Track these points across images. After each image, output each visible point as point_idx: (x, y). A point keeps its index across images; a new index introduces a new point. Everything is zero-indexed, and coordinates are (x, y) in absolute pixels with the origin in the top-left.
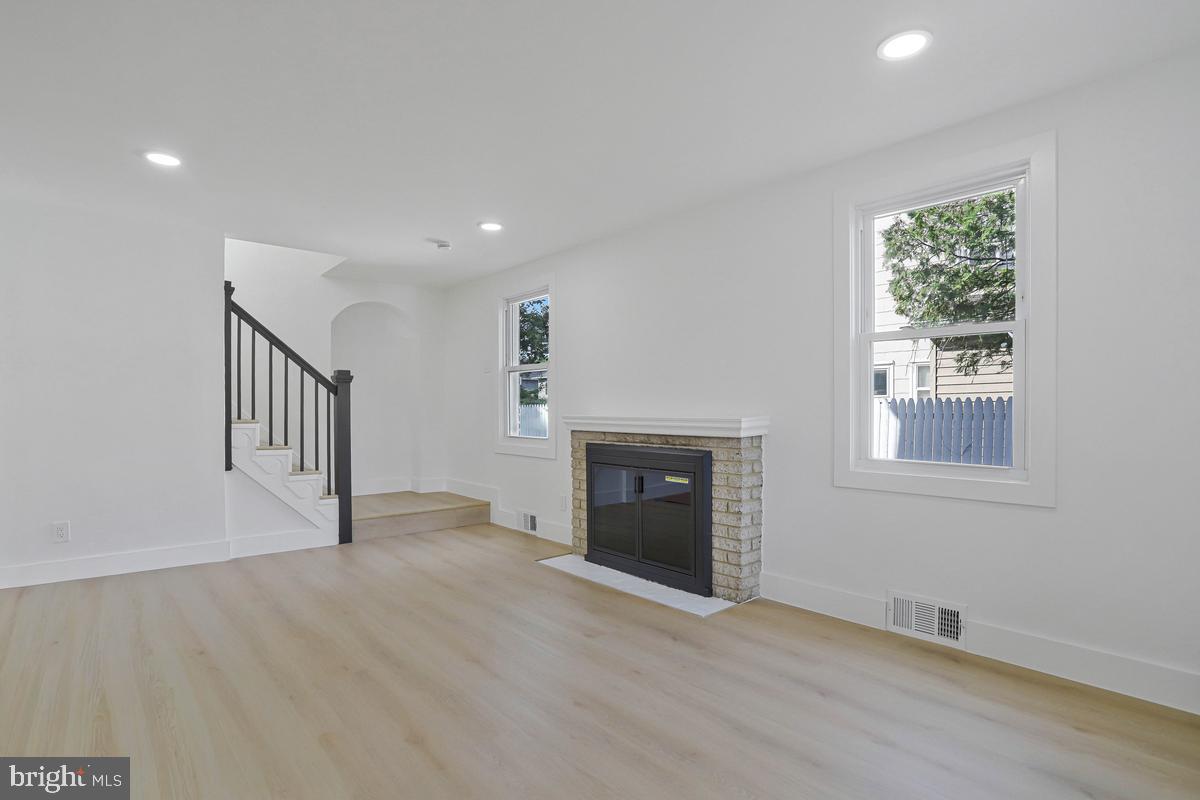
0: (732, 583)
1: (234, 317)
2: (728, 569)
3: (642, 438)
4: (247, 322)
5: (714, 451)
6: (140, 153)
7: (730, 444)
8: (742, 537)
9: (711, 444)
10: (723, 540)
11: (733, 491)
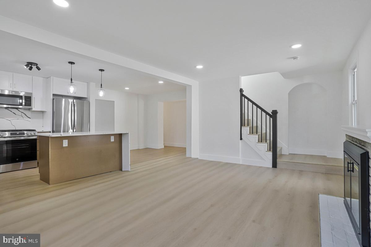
1: (243, 98)
4: (246, 99)
6: (195, 67)
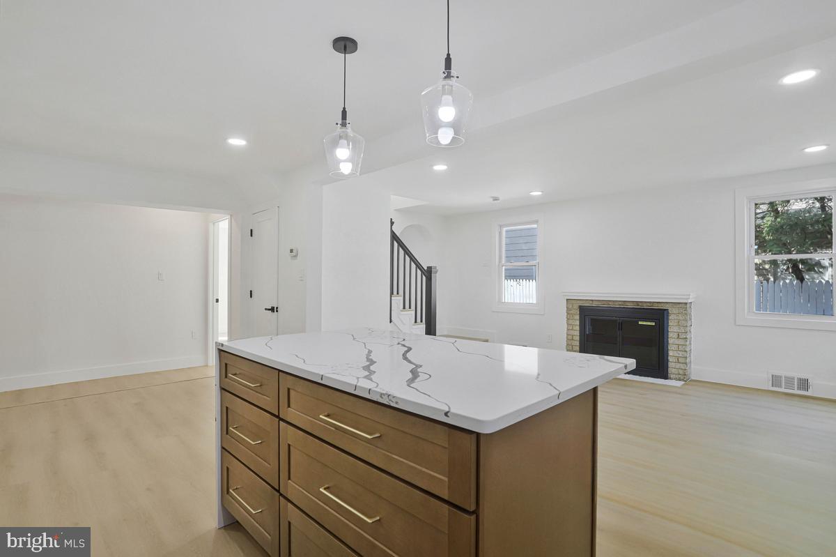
0: (681, 372)
1: (396, 244)
2: (678, 366)
3: (620, 303)
4: (403, 249)
5: (670, 309)
7: (680, 305)
8: (687, 350)
9: (667, 306)
10: (675, 352)
11: (682, 328)
